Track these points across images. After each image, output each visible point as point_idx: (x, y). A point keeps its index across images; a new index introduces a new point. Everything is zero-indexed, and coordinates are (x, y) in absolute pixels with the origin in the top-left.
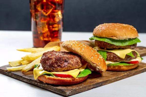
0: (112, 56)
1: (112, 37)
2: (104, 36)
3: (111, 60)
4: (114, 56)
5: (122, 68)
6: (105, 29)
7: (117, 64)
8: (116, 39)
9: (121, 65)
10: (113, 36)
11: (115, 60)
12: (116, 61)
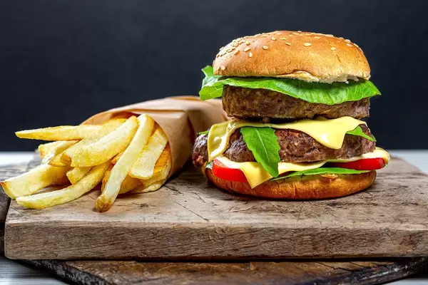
0: (296, 144)
1: (294, 71)
2: (265, 70)
3: (292, 156)
4: (303, 143)
5: (333, 185)
6: (265, 47)
7: (315, 170)
8: (309, 80)
9: (331, 174)
10: (297, 70)
11: (308, 157)
12: (309, 161)
